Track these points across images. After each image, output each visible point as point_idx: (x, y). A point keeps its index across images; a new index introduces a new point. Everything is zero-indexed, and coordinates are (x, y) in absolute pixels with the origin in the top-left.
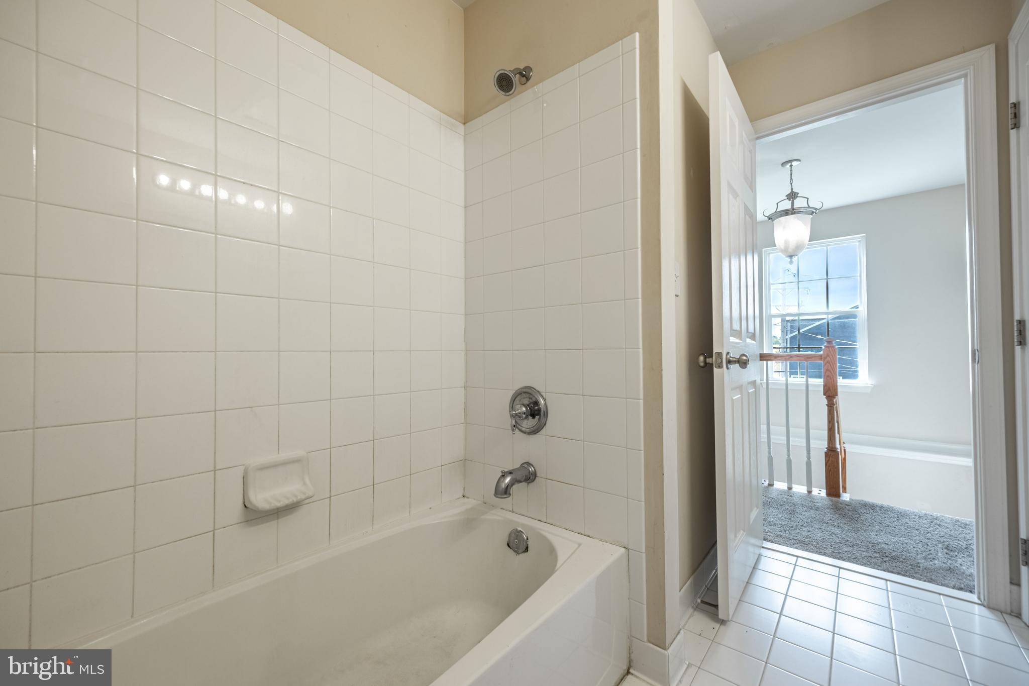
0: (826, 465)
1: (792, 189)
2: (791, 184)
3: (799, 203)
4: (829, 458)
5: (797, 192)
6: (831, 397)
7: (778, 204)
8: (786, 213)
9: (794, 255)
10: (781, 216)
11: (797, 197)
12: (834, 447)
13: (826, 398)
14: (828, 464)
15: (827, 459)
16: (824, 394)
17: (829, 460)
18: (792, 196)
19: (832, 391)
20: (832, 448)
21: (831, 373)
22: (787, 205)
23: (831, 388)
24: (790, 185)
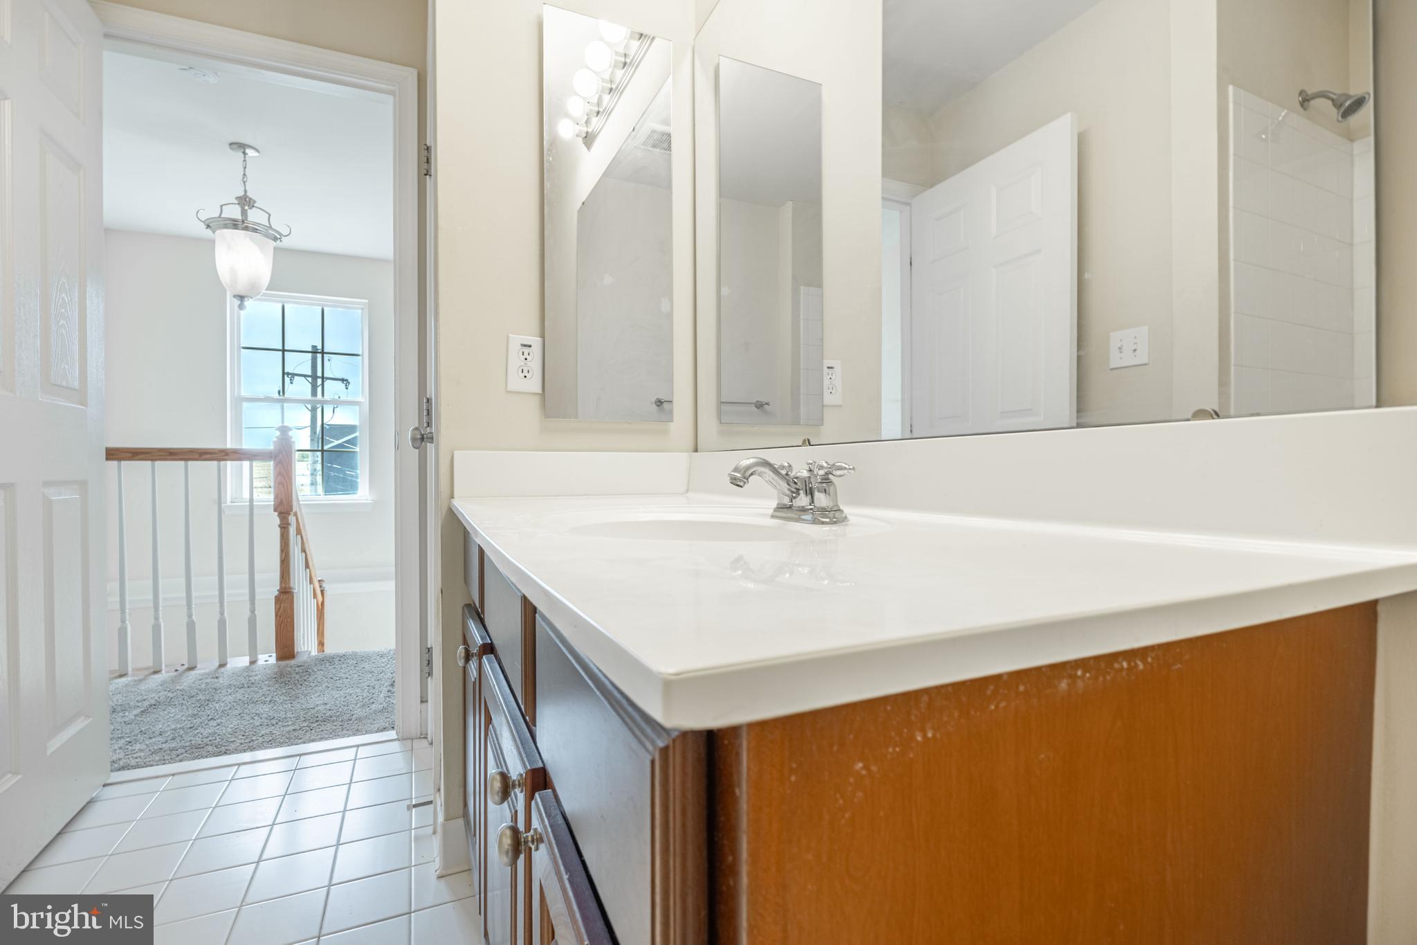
0: (276, 615)
1: (245, 191)
2: (244, 182)
3: (254, 216)
4: (281, 604)
5: (254, 198)
6: (285, 513)
7: (223, 207)
8: (234, 224)
9: (247, 296)
10: (226, 226)
11: (253, 206)
12: (287, 586)
13: (278, 515)
14: (279, 614)
15: (278, 607)
16: (275, 511)
17: (280, 607)
18: (245, 202)
19: (285, 504)
20: (285, 588)
21: (284, 477)
22: (234, 212)
23: (284, 501)
24: (242, 183)
